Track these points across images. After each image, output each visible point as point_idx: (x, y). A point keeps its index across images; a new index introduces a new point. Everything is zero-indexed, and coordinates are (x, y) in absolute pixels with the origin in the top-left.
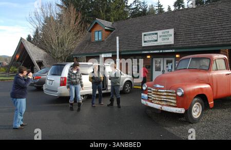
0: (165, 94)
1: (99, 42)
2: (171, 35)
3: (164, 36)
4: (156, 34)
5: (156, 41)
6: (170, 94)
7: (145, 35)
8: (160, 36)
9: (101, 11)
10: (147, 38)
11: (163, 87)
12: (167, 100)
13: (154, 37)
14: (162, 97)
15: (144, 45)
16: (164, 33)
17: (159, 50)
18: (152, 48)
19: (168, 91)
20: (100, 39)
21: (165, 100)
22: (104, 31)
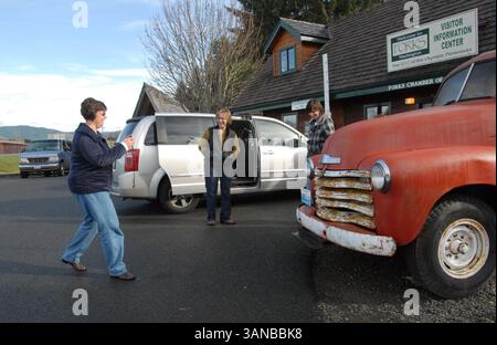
0: (343, 184)
1: (288, 76)
2: (470, 29)
3: (447, 35)
4: (426, 32)
5: (426, 51)
6: (357, 185)
7: (394, 41)
8: (437, 38)
9: (324, 11)
10: (400, 49)
11: (337, 160)
12: (351, 206)
13: (420, 43)
14: (336, 195)
15: (392, 67)
16: (448, 25)
17: (434, 77)
18: (412, 74)
19: (352, 174)
20: (292, 66)
21: (343, 205)
22: (299, 46)
